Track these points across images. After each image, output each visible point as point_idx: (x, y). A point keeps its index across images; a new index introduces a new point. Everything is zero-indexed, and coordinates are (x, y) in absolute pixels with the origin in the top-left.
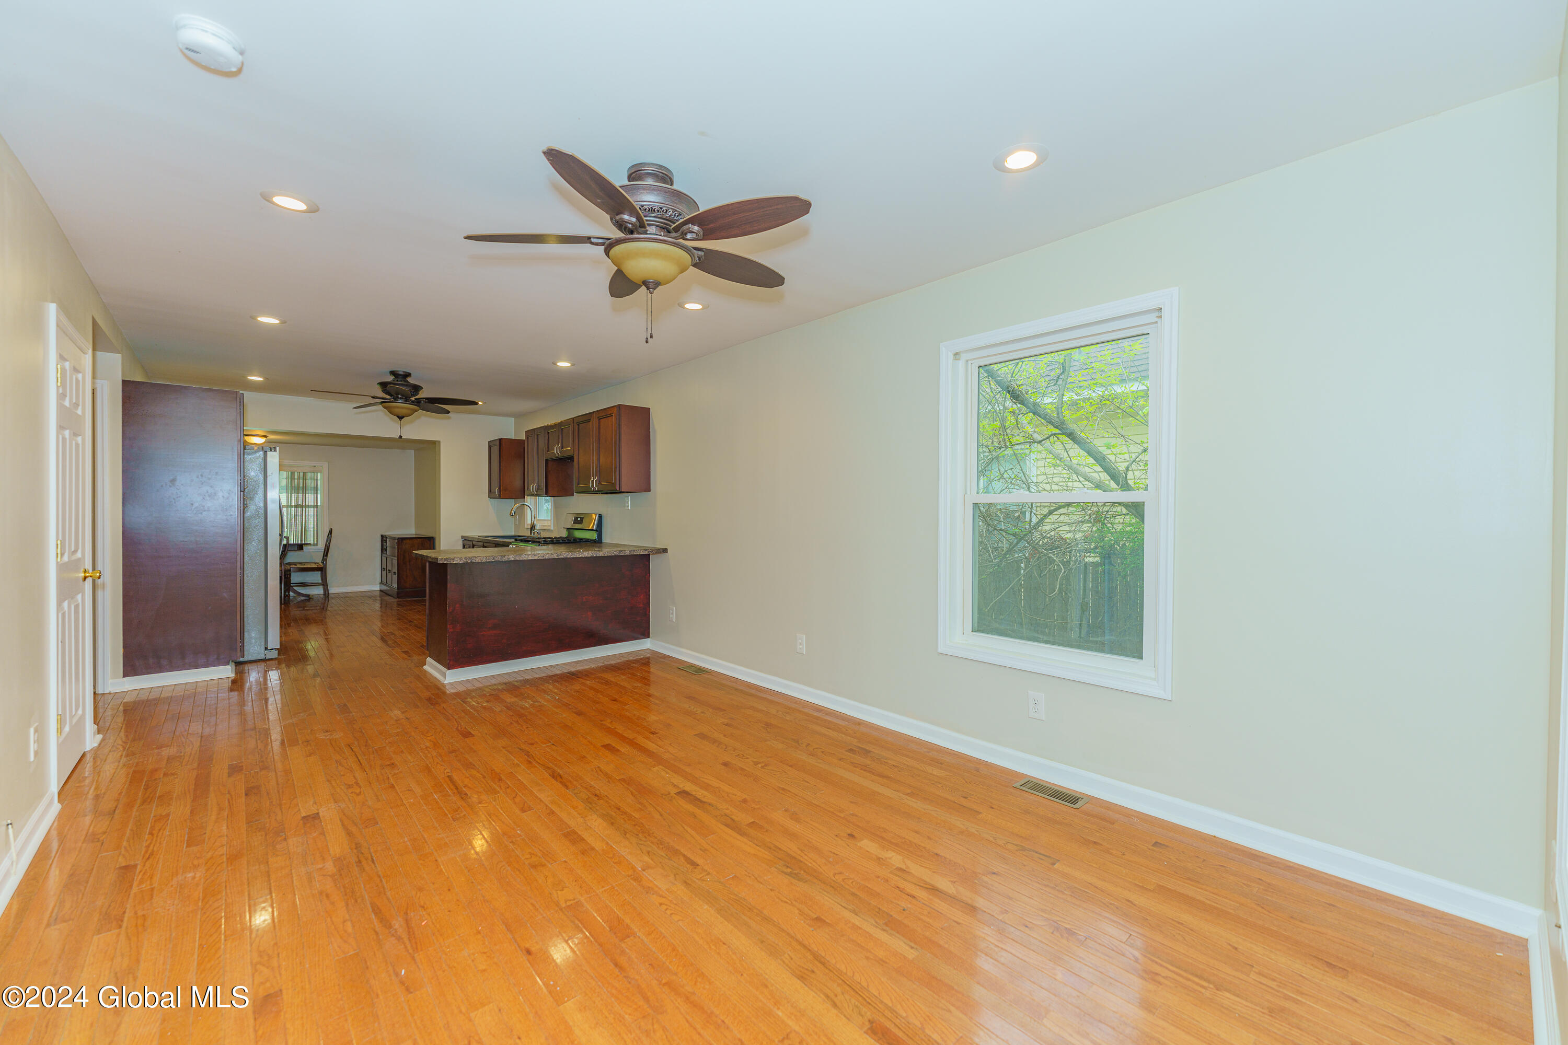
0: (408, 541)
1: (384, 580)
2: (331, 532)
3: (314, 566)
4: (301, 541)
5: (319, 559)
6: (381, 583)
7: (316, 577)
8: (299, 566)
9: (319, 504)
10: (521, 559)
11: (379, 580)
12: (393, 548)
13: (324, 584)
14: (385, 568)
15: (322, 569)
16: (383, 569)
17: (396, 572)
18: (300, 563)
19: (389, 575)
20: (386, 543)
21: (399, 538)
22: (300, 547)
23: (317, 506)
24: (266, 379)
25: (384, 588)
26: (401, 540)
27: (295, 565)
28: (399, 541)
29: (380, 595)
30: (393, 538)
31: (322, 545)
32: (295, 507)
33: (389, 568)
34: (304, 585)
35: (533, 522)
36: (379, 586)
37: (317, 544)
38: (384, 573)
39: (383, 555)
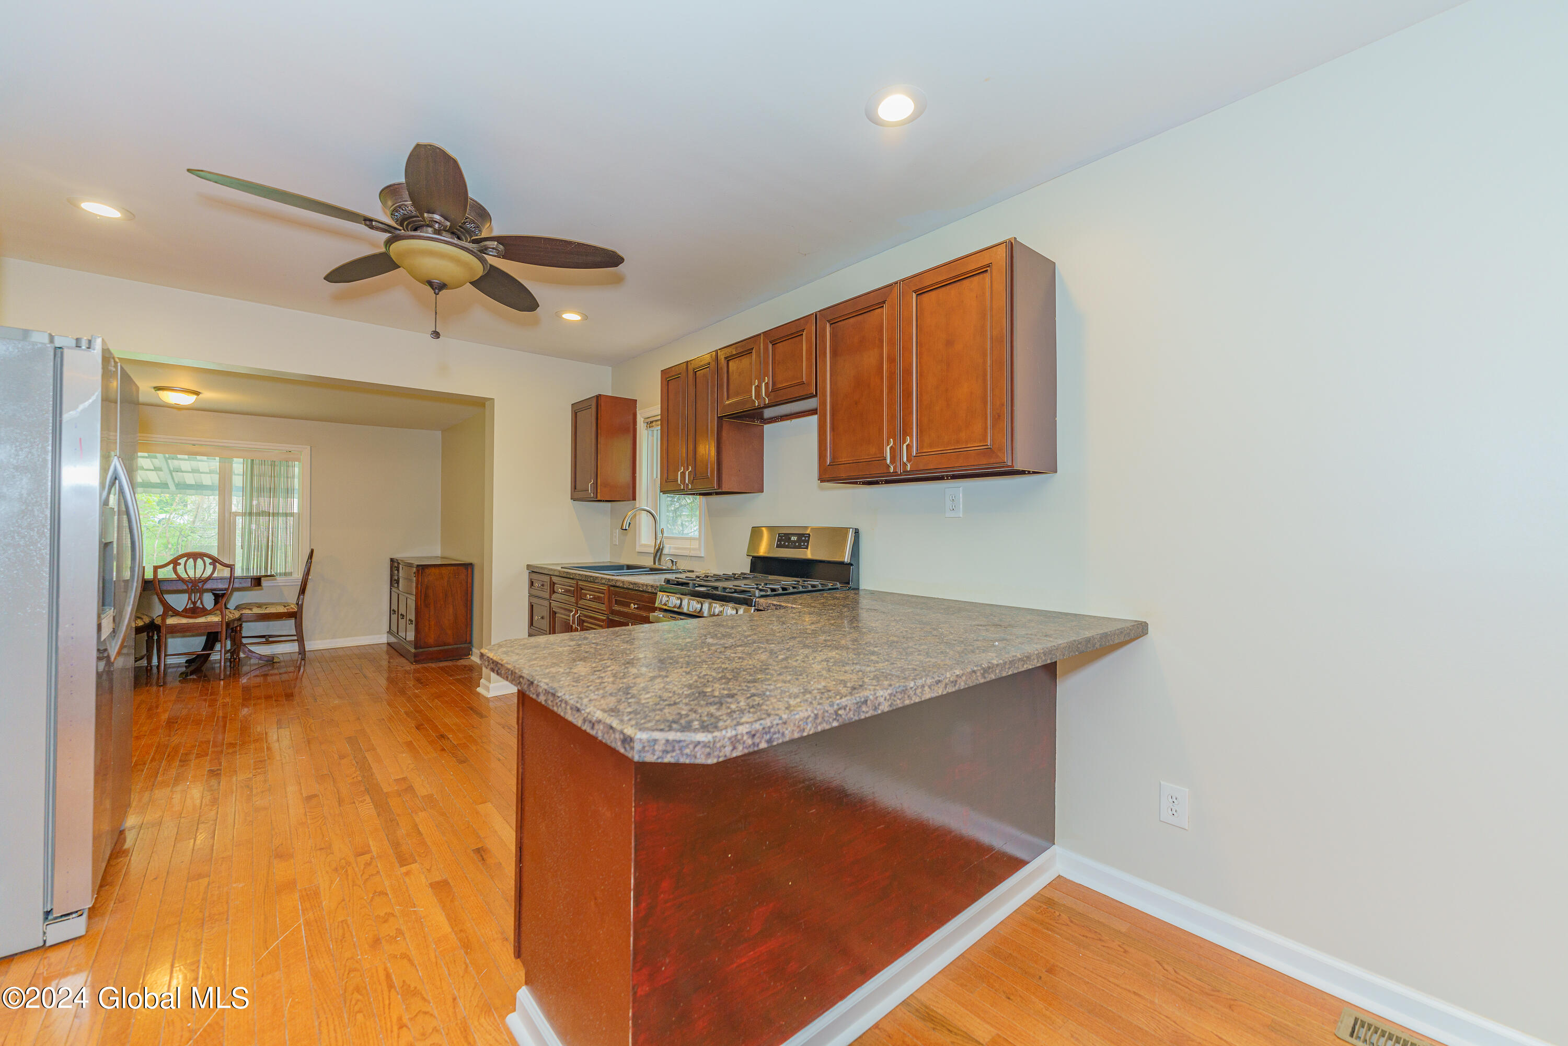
0: (433, 570)
1: (394, 629)
2: (312, 551)
3: (282, 610)
4: (266, 569)
5: (291, 598)
6: (390, 632)
7: (288, 627)
8: (256, 611)
9: (296, 510)
10: (907, 702)
11: (386, 628)
12: (409, 580)
13: (300, 639)
14: (396, 610)
15: (295, 615)
16: (392, 612)
17: (413, 619)
18: (259, 606)
19: (402, 622)
20: (398, 570)
21: (418, 566)
22: (257, 582)
23: (292, 514)
24: (131, 215)
25: (393, 640)
26: (422, 569)
27: (251, 609)
28: (418, 571)
29: (387, 651)
30: (410, 565)
31: (298, 576)
32: (258, 514)
33: (402, 610)
34: (268, 639)
35: (658, 542)
36: (385, 635)
37: (291, 574)
38: (394, 617)
39: (394, 589)
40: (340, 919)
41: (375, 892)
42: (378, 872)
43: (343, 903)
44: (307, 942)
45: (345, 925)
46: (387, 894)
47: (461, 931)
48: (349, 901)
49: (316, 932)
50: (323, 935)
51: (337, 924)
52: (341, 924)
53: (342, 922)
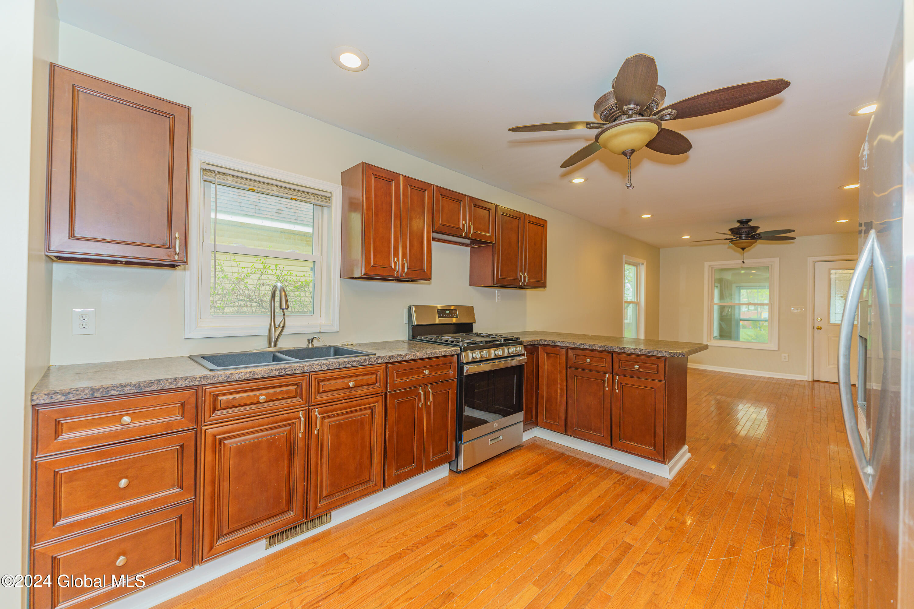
40: (689, 544)
41: (660, 543)
42: (646, 553)
43: (679, 551)
44: (711, 547)
45: (689, 540)
46: (657, 538)
47: (651, 502)
48: (676, 550)
49: (703, 548)
50: (702, 543)
51: (692, 544)
52: (690, 542)
53: (688, 543)
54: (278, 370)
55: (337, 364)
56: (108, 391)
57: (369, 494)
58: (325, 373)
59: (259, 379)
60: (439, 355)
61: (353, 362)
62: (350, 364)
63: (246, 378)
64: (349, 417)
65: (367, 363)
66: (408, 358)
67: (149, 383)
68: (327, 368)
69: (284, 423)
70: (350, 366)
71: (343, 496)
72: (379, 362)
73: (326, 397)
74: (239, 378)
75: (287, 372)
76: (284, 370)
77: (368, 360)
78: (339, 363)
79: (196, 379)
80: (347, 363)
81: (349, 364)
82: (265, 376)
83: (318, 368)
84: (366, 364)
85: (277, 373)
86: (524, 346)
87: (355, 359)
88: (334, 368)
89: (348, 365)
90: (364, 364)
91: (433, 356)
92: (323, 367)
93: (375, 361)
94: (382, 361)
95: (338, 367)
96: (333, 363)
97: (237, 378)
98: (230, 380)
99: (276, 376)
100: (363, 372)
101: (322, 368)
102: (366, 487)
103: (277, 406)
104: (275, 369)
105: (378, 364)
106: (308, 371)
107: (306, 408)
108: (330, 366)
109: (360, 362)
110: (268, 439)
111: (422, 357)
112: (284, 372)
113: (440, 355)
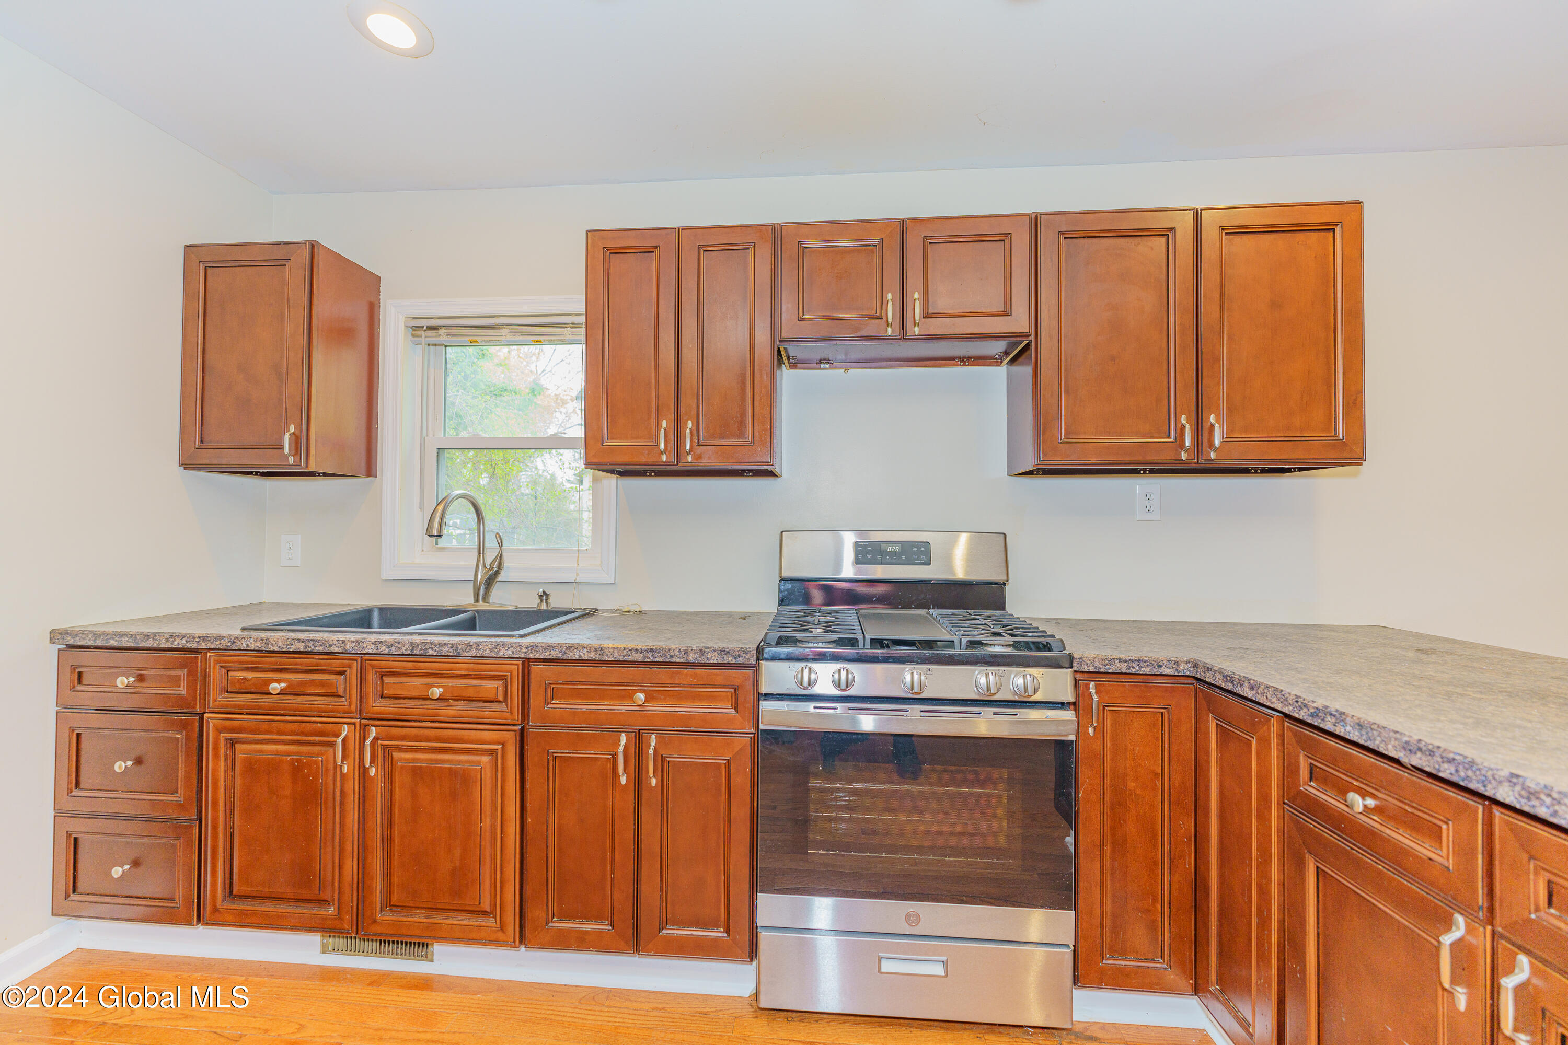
54: (303, 642)
55: (407, 646)
56: (108, 639)
57: (484, 944)
58: (389, 661)
59: (274, 652)
60: (678, 660)
61: (442, 645)
62: (435, 651)
63: (257, 649)
64: (437, 761)
65: (473, 652)
66: (580, 656)
67: (145, 636)
68: (387, 650)
69: (317, 739)
70: (435, 653)
71: (425, 920)
72: (501, 654)
73: (391, 707)
74: (248, 646)
75: (317, 648)
76: (313, 643)
77: (474, 646)
78: (412, 643)
79: (194, 638)
80: (428, 646)
81: (432, 648)
82: (284, 650)
83: (371, 649)
84: (470, 654)
85: (301, 647)
86: (1075, 672)
87: (446, 639)
88: (400, 652)
89: (431, 652)
90: (467, 654)
91: (657, 660)
92: (379, 647)
93: (491, 650)
94: (510, 652)
95: (409, 652)
96: (399, 643)
97: (245, 646)
98: (236, 648)
99: (300, 652)
100: (468, 670)
101: (378, 649)
102: (477, 923)
103: (307, 705)
104: (299, 640)
105: (500, 657)
106: (353, 652)
107: (353, 720)
108: (393, 648)
109: (457, 648)
110: (292, 760)
111: (621, 658)
112: (313, 648)
113: (682, 660)
